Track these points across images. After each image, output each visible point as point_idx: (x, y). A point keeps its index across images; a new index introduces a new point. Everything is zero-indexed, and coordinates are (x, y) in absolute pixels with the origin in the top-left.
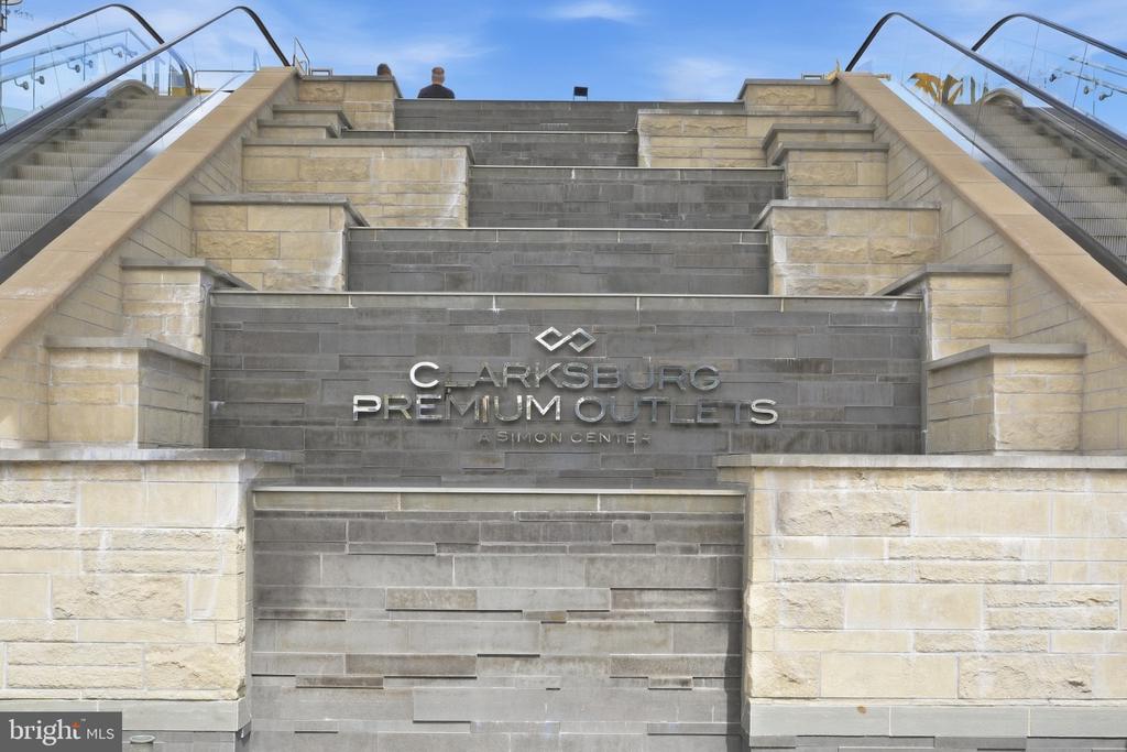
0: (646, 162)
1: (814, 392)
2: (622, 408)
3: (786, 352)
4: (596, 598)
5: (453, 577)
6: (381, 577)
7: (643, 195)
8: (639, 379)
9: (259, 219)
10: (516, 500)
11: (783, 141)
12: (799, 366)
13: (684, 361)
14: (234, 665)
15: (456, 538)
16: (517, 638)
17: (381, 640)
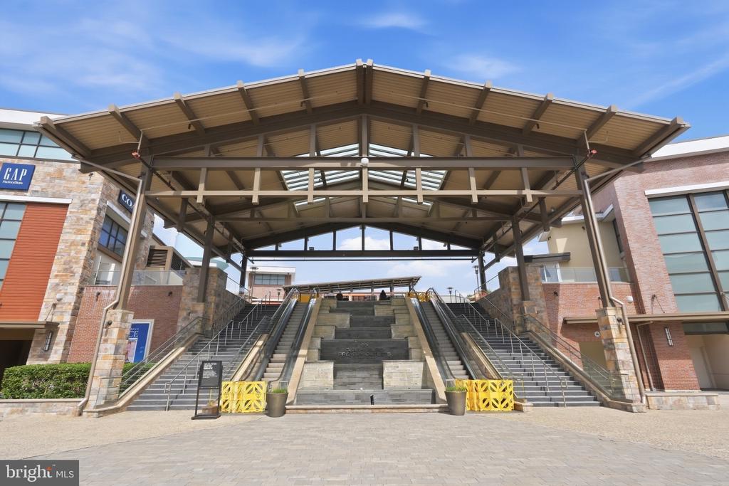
0: (376, 314)
1: (395, 351)
2: (372, 354)
3: (391, 346)
4: (368, 375)
5: (354, 374)
6: (347, 374)
7: (375, 320)
8: (373, 350)
9: (324, 328)
10: (360, 365)
11: (395, 312)
12: (393, 348)
13: (379, 348)
14: (332, 383)
15: (354, 369)
16: (360, 380)
17: (346, 380)
